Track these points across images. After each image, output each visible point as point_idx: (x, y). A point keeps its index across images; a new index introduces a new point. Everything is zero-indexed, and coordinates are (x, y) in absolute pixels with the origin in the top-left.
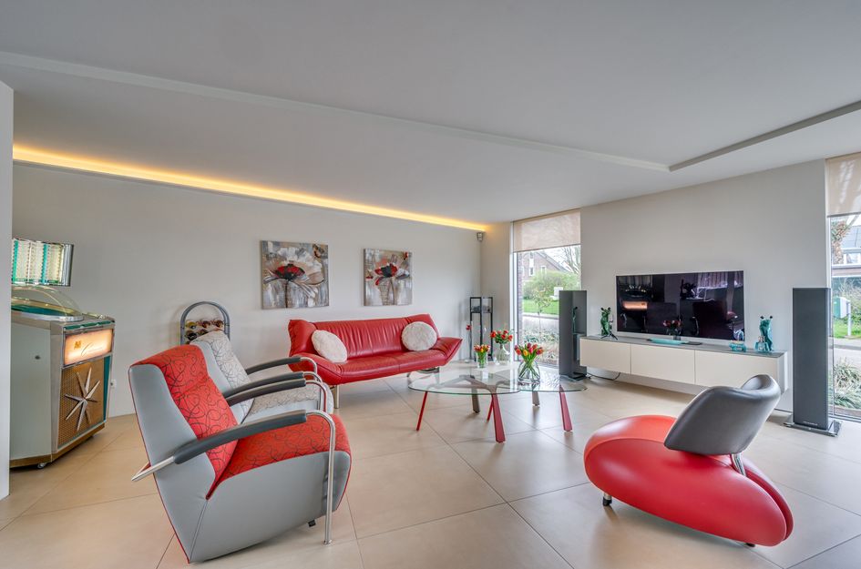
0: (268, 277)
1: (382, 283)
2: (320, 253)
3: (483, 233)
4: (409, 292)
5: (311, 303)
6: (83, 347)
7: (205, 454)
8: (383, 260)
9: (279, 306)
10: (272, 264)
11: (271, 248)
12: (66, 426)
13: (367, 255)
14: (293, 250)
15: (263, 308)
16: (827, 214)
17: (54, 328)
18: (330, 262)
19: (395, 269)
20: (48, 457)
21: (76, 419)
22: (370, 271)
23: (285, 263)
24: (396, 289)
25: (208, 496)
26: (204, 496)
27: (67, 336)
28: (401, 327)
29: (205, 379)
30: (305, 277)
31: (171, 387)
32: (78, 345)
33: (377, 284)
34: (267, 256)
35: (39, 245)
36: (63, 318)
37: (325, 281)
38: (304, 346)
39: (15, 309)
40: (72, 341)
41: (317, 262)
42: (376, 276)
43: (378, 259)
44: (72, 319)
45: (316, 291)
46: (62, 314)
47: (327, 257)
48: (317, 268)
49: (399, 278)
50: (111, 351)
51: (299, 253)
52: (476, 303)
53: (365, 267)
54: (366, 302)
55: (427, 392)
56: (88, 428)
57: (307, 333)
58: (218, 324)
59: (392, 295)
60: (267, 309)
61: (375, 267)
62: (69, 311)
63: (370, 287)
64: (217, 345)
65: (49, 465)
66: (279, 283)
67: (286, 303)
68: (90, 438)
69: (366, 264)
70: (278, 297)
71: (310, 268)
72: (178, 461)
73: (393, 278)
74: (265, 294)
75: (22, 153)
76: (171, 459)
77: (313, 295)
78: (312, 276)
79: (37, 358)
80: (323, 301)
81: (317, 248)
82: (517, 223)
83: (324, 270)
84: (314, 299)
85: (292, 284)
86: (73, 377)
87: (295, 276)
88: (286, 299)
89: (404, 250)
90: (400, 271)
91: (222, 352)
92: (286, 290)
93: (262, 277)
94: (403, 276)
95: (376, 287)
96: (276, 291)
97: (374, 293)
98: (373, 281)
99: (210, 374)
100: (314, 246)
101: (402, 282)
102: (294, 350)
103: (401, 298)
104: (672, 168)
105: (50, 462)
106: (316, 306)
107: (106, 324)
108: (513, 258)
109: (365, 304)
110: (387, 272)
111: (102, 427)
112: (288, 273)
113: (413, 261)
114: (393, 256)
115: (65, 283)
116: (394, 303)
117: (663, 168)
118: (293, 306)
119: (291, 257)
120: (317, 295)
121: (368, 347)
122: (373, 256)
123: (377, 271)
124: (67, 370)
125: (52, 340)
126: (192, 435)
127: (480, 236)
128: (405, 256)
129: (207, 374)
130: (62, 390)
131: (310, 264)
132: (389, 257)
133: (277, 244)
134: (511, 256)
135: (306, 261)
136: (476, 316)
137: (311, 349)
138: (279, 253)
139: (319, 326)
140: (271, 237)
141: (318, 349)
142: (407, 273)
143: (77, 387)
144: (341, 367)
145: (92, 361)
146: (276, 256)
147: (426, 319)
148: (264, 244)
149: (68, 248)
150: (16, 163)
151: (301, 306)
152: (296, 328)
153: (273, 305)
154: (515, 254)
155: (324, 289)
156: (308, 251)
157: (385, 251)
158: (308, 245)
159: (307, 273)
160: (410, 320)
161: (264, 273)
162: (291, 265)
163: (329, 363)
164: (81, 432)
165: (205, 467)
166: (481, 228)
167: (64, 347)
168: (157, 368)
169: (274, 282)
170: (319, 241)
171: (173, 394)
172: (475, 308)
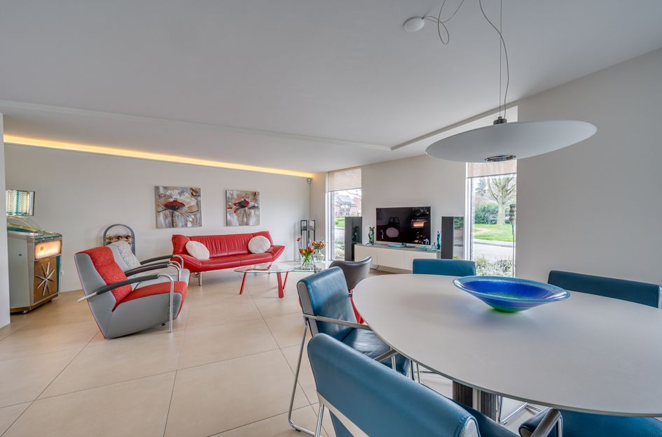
0: (160, 209)
1: (239, 212)
2: (195, 193)
3: (311, 179)
4: (258, 217)
5: (189, 224)
6: (45, 249)
7: (110, 292)
8: (239, 196)
9: (167, 227)
10: (163, 201)
11: (162, 191)
12: (37, 292)
13: (228, 194)
14: (177, 191)
15: (157, 227)
16: (467, 176)
17: (29, 239)
18: (202, 198)
19: (248, 203)
20: (29, 308)
21: (42, 289)
22: (230, 204)
23: (172, 200)
24: (248, 216)
25: (113, 310)
26: (111, 310)
27: (36, 244)
28: (248, 239)
29: (112, 262)
30: (185, 209)
31: (94, 263)
32: (42, 249)
33: (235, 212)
34: (159, 196)
35: (15, 193)
36: (32, 234)
37: (199, 210)
38: (181, 250)
39: (9, 229)
40: (39, 247)
41: (193, 199)
42: (234, 207)
43: (235, 196)
44: (37, 234)
45: (193, 217)
46: (32, 232)
47: (199, 196)
48: (193, 202)
49: (250, 208)
50: (60, 252)
51: (181, 193)
52: (304, 224)
53: (227, 202)
54: (228, 224)
55: (245, 273)
56: (49, 295)
57: (183, 243)
58: (127, 237)
59: (245, 220)
60: (160, 228)
61: (234, 202)
62: (35, 230)
63: (230, 214)
64: (121, 247)
65: (29, 312)
66: (168, 212)
67: (173, 225)
68: (49, 301)
69: (227, 200)
70: (167, 221)
71: (189, 203)
72: (98, 294)
73: (246, 208)
74: (158, 219)
75: (8, 139)
76: (95, 293)
77: (191, 219)
78: (190, 207)
79: (20, 255)
80: (197, 223)
81: (193, 190)
82: (330, 173)
83: (198, 204)
84: (192, 222)
85: (176, 213)
86: (40, 266)
87: (178, 208)
88: (173, 222)
89: (254, 190)
90: (251, 204)
91: (124, 251)
92: (172, 217)
93: (156, 208)
94: (254, 207)
95: (234, 214)
96: (166, 217)
97: (234, 218)
98: (232, 210)
99: (116, 260)
100: (191, 189)
101: (252, 211)
102: (174, 253)
103: (252, 221)
104: (393, 148)
105: (30, 311)
106: (193, 226)
107: (57, 237)
108: (328, 196)
109: (227, 225)
110: (243, 205)
111: (57, 295)
112: (174, 206)
113: (260, 198)
114: (246, 194)
115: (31, 214)
116: (247, 224)
117: (388, 149)
118: (177, 226)
119: (175, 196)
120: (193, 219)
121: (224, 251)
122: (232, 195)
123: (235, 204)
124: (37, 262)
125: (28, 246)
126: (105, 284)
127: (309, 181)
128: (255, 194)
129: (114, 260)
130: (35, 272)
131: (189, 200)
132: (244, 195)
133: (165, 188)
134: (326, 194)
135: (186, 199)
136: (305, 233)
137: (185, 252)
138: (168, 193)
139: (192, 239)
140: (161, 184)
141: (189, 251)
142: (256, 205)
143: (42, 272)
144: (203, 262)
145: (50, 258)
146: (165, 196)
147: (266, 234)
148: (157, 188)
149: (32, 193)
150: (5, 144)
151: (182, 226)
152: (177, 240)
153: (164, 226)
154: (330, 193)
155: (198, 216)
156: (187, 192)
157: (241, 191)
158: (187, 188)
159: (187, 206)
160: (254, 235)
161: (157, 206)
162: (175, 201)
163: (196, 260)
164: (45, 297)
165: (111, 298)
166: (310, 175)
167: (35, 249)
168: (88, 255)
169: (164, 212)
170: (195, 186)
171: (95, 266)
172: (304, 227)
